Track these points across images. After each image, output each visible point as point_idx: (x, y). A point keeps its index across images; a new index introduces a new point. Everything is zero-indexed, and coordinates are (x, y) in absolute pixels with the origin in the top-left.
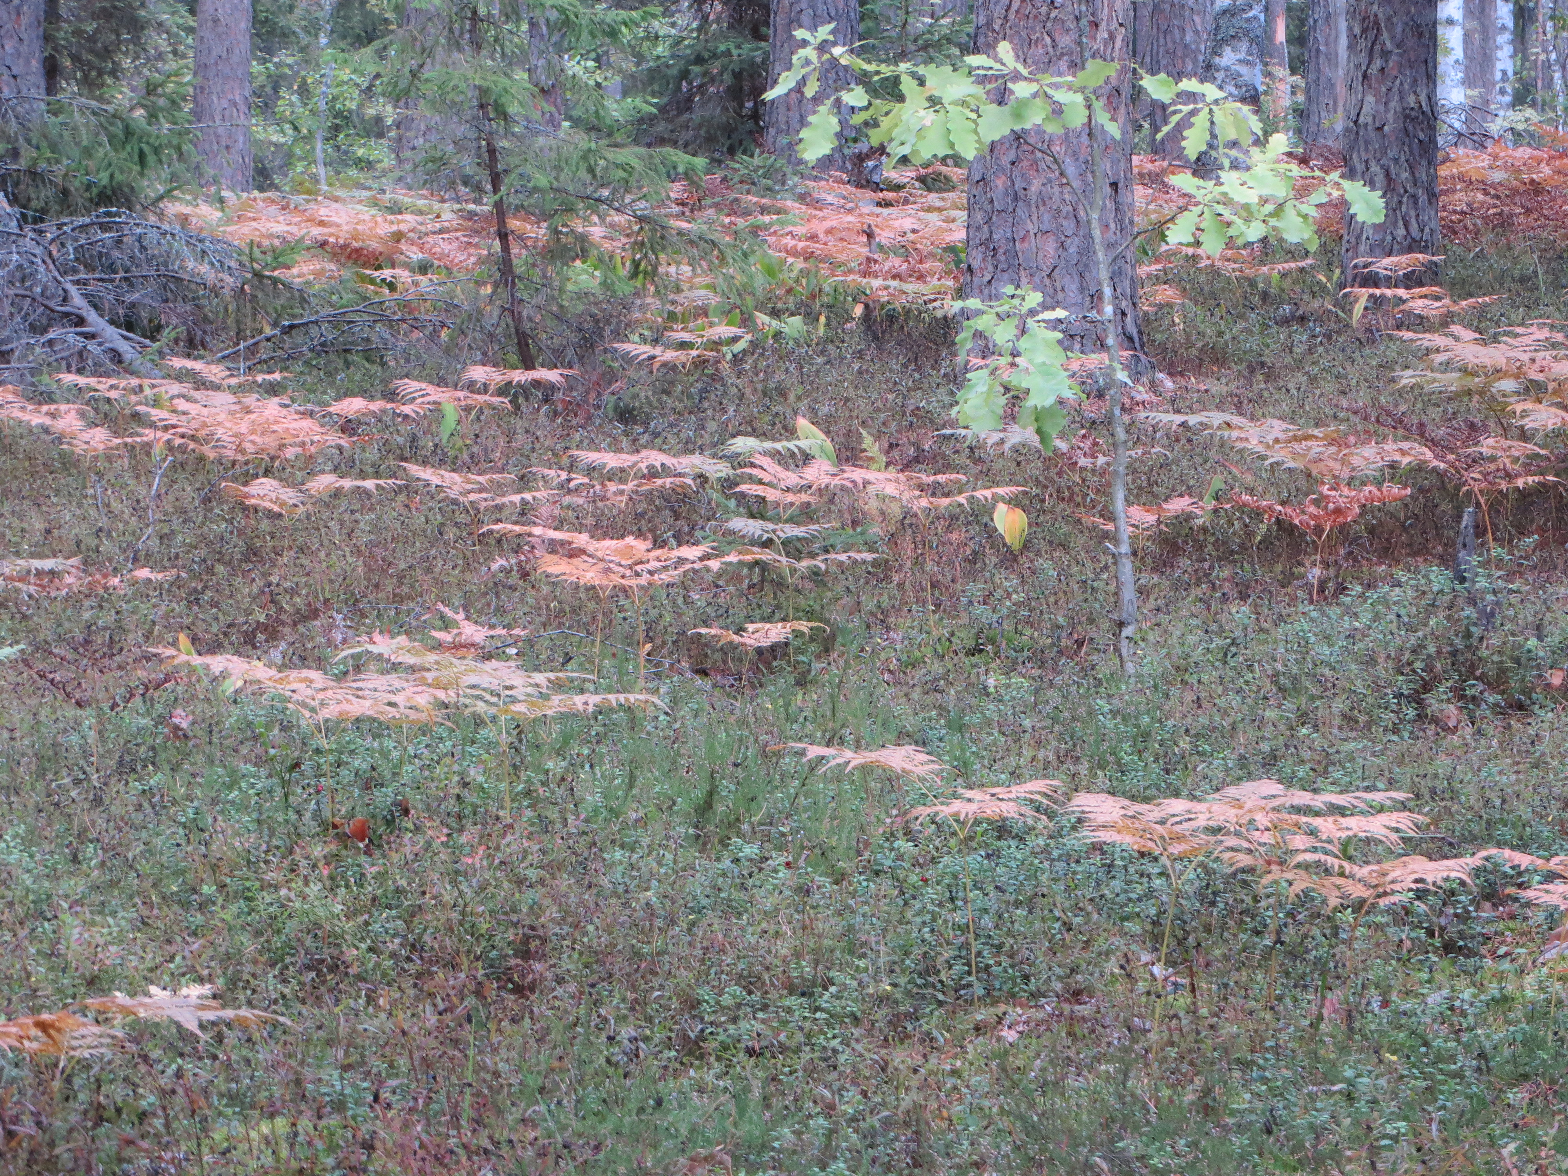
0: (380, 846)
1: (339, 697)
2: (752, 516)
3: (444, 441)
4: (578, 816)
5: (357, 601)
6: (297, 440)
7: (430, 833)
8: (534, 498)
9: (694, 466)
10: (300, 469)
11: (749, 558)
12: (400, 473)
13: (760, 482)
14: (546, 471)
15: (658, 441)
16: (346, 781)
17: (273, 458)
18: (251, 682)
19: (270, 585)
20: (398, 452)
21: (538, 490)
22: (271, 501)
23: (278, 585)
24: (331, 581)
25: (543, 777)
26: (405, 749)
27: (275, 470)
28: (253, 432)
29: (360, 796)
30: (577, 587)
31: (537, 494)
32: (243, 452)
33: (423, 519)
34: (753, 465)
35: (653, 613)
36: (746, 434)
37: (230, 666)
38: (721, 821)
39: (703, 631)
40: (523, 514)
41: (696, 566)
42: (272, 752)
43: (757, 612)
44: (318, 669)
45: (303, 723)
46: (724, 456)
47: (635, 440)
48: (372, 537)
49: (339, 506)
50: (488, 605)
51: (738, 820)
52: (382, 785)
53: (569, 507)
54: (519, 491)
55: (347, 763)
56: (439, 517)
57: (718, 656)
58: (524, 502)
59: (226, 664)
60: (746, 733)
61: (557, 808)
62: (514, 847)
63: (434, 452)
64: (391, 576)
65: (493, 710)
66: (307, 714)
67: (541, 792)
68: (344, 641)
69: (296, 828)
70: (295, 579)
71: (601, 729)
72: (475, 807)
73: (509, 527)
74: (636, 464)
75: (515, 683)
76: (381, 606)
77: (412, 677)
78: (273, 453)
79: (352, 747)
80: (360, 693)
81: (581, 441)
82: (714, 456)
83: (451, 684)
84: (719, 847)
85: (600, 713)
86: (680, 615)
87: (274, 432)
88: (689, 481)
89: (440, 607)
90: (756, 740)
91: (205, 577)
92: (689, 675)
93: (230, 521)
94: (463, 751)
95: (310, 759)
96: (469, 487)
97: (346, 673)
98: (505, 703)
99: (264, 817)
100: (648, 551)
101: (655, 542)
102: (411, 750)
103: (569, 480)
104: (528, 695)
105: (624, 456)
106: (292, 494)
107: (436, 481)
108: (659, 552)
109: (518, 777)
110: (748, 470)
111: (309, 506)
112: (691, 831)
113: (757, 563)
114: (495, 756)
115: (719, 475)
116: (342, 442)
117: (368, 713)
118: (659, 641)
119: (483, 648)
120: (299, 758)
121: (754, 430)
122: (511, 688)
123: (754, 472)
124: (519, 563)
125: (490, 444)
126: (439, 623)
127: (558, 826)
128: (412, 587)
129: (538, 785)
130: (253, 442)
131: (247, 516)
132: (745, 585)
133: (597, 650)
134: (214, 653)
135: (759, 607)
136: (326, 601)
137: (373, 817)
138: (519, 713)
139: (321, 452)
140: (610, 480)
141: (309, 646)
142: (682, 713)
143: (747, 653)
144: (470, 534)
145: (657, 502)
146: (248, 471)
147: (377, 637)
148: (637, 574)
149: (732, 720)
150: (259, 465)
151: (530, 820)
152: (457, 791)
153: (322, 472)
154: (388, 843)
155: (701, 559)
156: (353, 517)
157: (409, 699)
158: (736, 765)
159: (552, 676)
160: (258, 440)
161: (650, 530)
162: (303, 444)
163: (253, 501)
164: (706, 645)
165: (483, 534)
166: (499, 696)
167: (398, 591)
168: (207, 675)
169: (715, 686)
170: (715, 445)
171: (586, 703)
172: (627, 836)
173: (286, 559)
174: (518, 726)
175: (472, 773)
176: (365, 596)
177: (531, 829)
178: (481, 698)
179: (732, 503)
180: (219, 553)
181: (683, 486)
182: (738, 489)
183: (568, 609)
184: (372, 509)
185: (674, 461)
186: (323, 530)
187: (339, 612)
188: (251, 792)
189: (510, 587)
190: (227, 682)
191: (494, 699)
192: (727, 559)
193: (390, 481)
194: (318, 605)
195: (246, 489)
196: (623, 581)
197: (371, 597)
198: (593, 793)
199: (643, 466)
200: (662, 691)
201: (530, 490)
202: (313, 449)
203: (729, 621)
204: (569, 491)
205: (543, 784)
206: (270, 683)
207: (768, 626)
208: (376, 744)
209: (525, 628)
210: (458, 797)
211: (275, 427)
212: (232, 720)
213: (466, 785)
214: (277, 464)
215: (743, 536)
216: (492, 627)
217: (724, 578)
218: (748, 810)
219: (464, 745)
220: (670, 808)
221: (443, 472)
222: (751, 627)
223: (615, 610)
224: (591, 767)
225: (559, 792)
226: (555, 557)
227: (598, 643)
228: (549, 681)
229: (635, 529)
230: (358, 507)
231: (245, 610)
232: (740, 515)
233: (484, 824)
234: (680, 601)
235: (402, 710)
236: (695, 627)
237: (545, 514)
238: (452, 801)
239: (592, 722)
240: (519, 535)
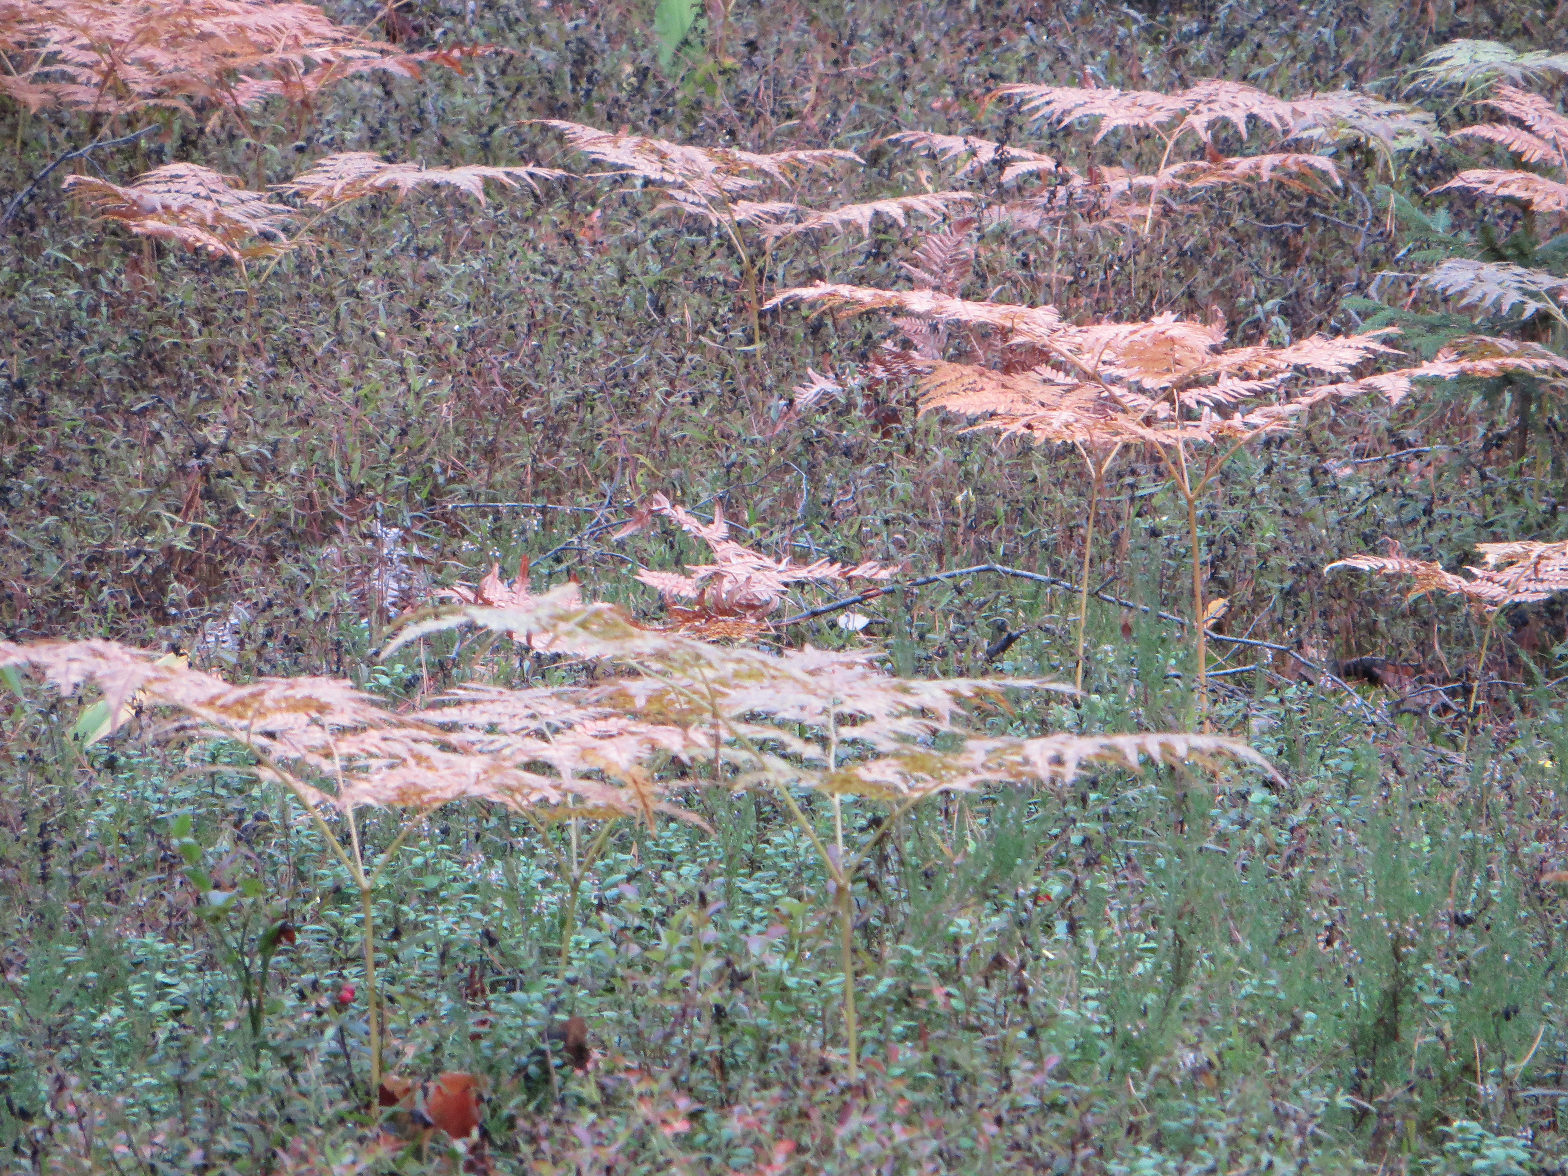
0: (510, 1148)
1: (398, 749)
2: (1495, 254)
3: (665, 59)
4: (1039, 1059)
5: (436, 491)
6: (267, 59)
7: (643, 1110)
8: (908, 212)
9: (1335, 121)
10: (278, 138)
11: (1487, 365)
12: (548, 147)
13: (1517, 162)
14: (940, 141)
15: (1237, 54)
16: (414, 975)
17: (202, 109)
18: (155, 712)
19: (201, 450)
20: (542, 90)
21: (917, 190)
22: (201, 224)
23: (224, 450)
24: (368, 440)
25: (943, 959)
26: (575, 885)
27: (209, 141)
28: (147, 37)
29: (454, 1014)
30: (1026, 450)
31: (918, 203)
32: (122, 91)
33: (611, 271)
34: (1496, 117)
35: (1230, 516)
36: (1476, 32)
37: (102, 669)
38: (1424, 1073)
39: (1364, 563)
40: (877, 254)
41: (1346, 389)
42: (217, 898)
43: (1509, 511)
44: (336, 674)
45: (299, 820)
46: (1417, 93)
47: (1175, 55)
48: (478, 320)
49: (385, 235)
50: (789, 500)
51: (1467, 1069)
52: (512, 985)
53: (1001, 235)
54: (867, 194)
55: (418, 926)
56: (654, 265)
57: (1405, 630)
58: (879, 221)
59: (90, 663)
60: (1484, 835)
61: (980, 1041)
62: (870, 1144)
63: (639, 91)
64: (529, 425)
65: (811, 781)
66: (312, 795)
67: (939, 997)
68: (405, 599)
69: (281, 1105)
70: (271, 436)
71: (1094, 827)
72: (763, 1038)
73: (845, 290)
74: (1182, 115)
75: (866, 706)
76: (503, 506)
77: (591, 694)
78: (201, 93)
79: (432, 882)
80: (453, 738)
81: (1032, 58)
82: (1390, 93)
83: (698, 710)
84: (1418, 1143)
85: (1094, 784)
86: (1302, 521)
87: (204, 37)
88: (1322, 162)
89: (662, 503)
90: (1514, 856)
91: (22, 430)
92: (1326, 681)
93: (90, 279)
94: (729, 890)
95: (317, 918)
96: (732, 183)
97: (410, 685)
98: (840, 763)
99: (194, 1075)
100: (1215, 350)
101: (1232, 326)
102: (589, 890)
103: (1001, 164)
104: (904, 738)
105: (1147, 97)
106: (256, 206)
107: (647, 168)
108: (1244, 354)
109: (878, 958)
110: (1484, 130)
111: (304, 238)
112: (1342, 1100)
113: (1507, 379)
114: (818, 902)
115: (1405, 143)
116: (390, 65)
117: (475, 791)
118: (1243, 592)
119: (778, 614)
120: (289, 914)
121: (1498, 20)
122: (854, 720)
123: (1502, 134)
124: (871, 388)
125: (788, 67)
126: (657, 549)
127: (988, 1088)
128: (586, 453)
129: (931, 980)
130: (148, 65)
131: (136, 265)
132: (1476, 442)
133: (1081, 616)
134: (49, 635)
135: (1515, 496)
136: (355, 492)
137: (490, 1068)
138: (877, 785)
139: (331, 92)
140: (1110, 161)
141: (310, 614)
142: (1311, 784)
143: (1483, 620)
144: (738, 310)
145: (1237, 221)
146: (134, 144)
147: (494, 589)
148: (1188, 415)
149: (1445, 800)
150: (164, 130)
151: (909, 1071)
152: (714, 997)
153: (338, 145)
154: (533, 1139)
155: (1357, 372)
156: (424, 268)
157: (585, 752)
158: (1461, 922)
159: (964, 686)
160: (163, 59)
161: (1217, 294)
162: (284, 70)
163: (152, 225)
164: (1373, 602)
165: (774, 311)
166: (823, 741)
167: (547, 463)
168: (33, 694)
169: (1397, 710)
170: (1391, 63)
171: (1058, 761)
172: (1167, 1113)
173: (243, 381)
174: (876, 822)
175: (755, 948)
176: (461, 478)
177: (914, 1097)
178: (779, 749)
179: (1441, 220)
180: (62, 364)
181: (1306, 174)
182: (1455, 183)
183: (1001, 509)
184: (475, 245)
185: (1283, 108)
186: (343, 304)
187: (388, 521)
188: (157, 1007)
189: (847, 452)
190: (89, 712)
191: (812, 751)
192: (1428, 369)
193: (521, 171)
194: (333, 504)
195: (133, 193)
196: (1148, 433)
197: (476, 482)
198: (1077, 1000)
199: (1199, 122)
200: (1254, 724)
201: (896, 192)
202: (311, 84)
203: (1434, 535)
204: (1003, 194)
205: (945, 976)
206: (211, 715)
207: (1539, 547)
208: (496, 874)
209: (888, 560)
210: (719, 1013)
211: (206, 25)
212: (102, 815)
213: (738, 980)
214: (213, 121)
215: (1471, 308)
216: (802, 558)
217: (1420, 419)
218: (1495, 1044)
219: (730, 872)
220: (1285, 1037)
221: (664, 145)
222: (1493, 552)
223: (1127, 510)
224: (1072, 928)
225: (987, 996)
226: (968, 371)
227: (1084, 598)
228: (957, 698)
229: (1177, 291)
230: (435, 239)
231: (135, 520)
232: (1461, 252)
233: (790, 1086)
234: (1301, 482)
235: (567, 781)
236: (1342, 553)
237: (938, 256)
238: (703, 1026)
239: (1072, 809)
240: (869, 314)
